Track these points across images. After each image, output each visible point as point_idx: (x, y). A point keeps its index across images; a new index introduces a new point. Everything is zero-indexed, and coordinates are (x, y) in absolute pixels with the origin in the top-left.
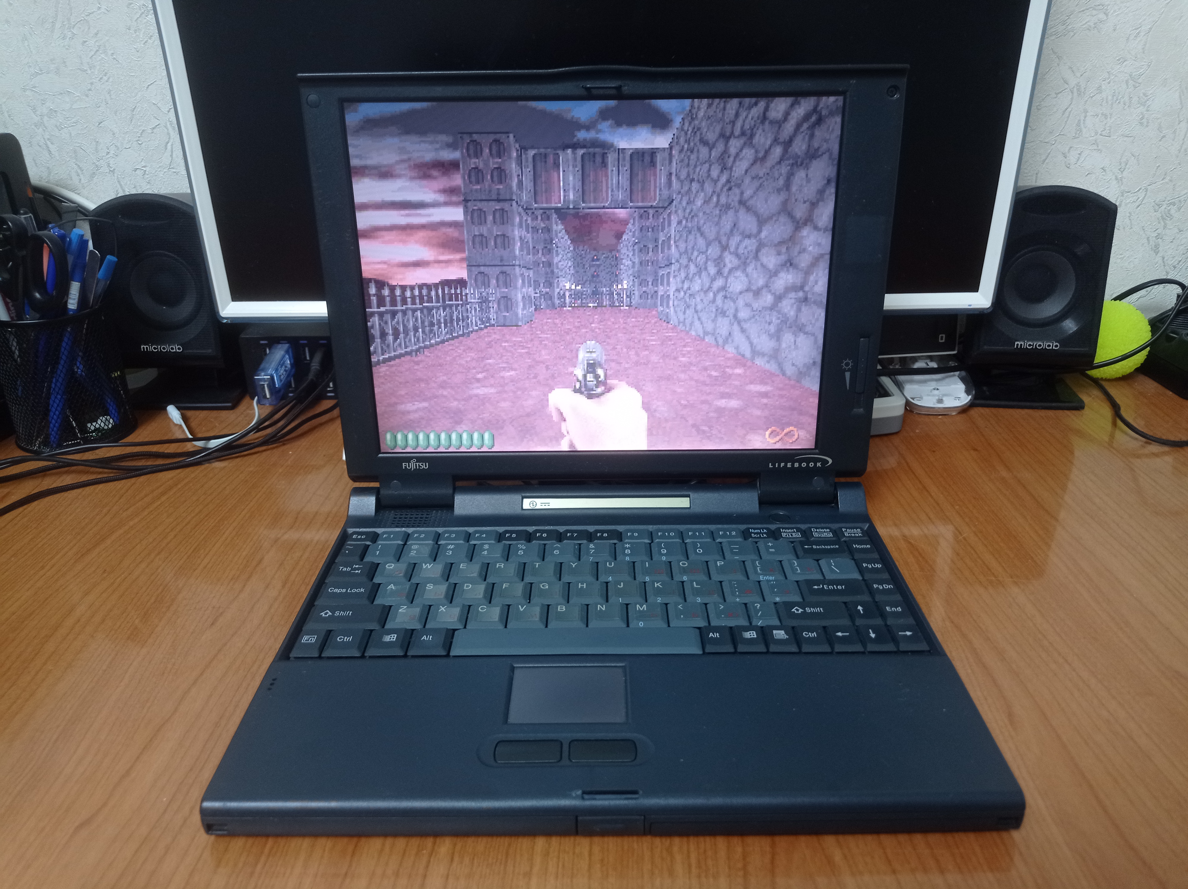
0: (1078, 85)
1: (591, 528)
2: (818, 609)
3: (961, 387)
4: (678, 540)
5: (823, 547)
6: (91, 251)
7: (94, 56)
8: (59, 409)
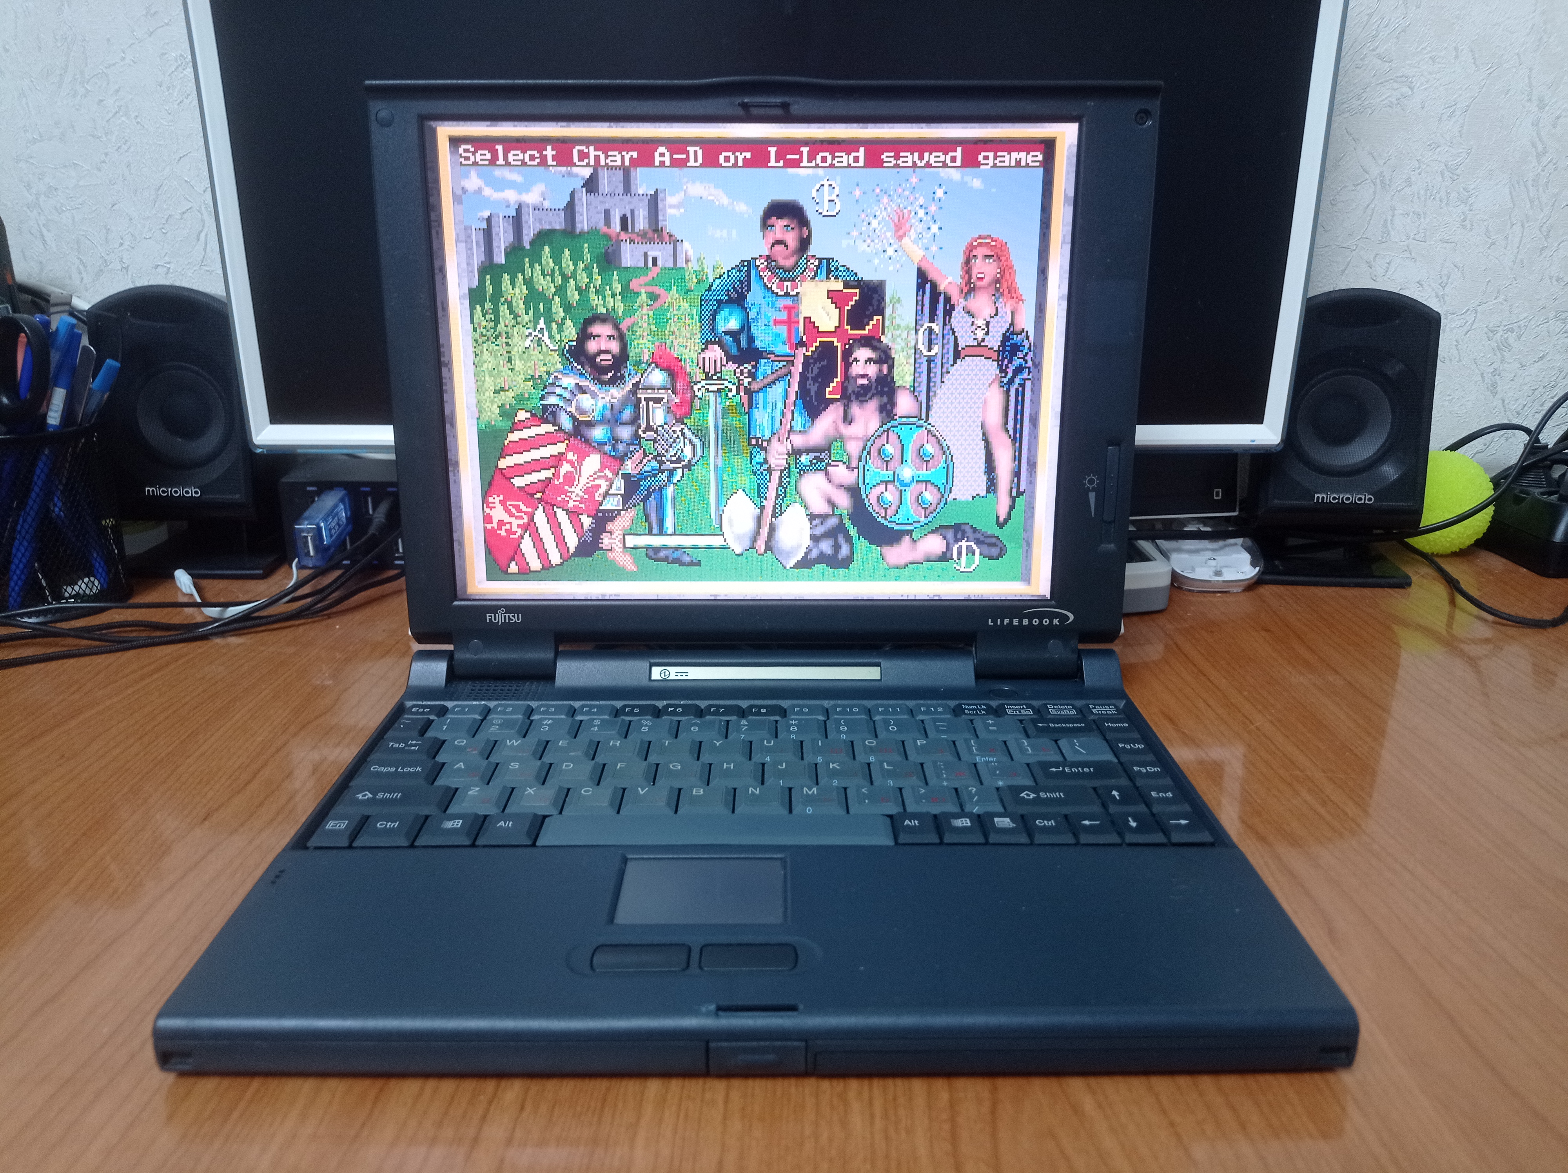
0: (1381, 174)
1: (744, 704)
2: (1057, 794)
3: (1246, 557)
4: (863, 716)
5: (1063, 725)
6: (85, 348)
7: (113, 119)
8: (24, 560)
